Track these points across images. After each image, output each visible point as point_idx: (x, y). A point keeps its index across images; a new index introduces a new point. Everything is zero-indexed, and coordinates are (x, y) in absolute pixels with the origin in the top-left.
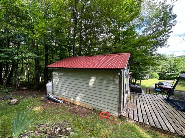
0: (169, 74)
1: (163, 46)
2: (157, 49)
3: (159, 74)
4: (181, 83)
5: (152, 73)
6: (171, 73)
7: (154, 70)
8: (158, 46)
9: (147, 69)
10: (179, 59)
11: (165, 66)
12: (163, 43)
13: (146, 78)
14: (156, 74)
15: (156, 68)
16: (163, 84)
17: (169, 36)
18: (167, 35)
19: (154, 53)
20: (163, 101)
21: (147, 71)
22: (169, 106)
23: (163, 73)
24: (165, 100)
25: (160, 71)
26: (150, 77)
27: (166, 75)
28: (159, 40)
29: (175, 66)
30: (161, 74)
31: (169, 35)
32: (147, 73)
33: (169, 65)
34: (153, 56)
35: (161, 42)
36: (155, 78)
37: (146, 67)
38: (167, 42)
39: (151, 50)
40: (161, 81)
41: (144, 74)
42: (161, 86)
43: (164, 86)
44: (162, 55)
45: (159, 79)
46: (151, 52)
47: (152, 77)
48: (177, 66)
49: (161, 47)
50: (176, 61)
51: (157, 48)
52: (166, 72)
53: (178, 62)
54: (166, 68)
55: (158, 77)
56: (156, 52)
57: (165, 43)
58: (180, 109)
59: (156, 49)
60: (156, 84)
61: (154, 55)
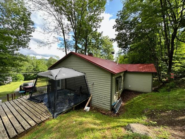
0: (33, 74)
1: (25, 47)
2: (19, 49)
3: (24, 75)
4: (42, 81)
5: (16, 74)
6: (34, 73)
7: (18, 71)
8: (20, 46)
9: (8, 70)
10: (39, 61)
11: (29, 67)
12: (25, 44)
13: (7, 82)
14: (21, 76)
15: (20, 69)
16: (28, 84)
17: (30, 40)
18: (28, 37)
19: (15, 52)
20: (27, 101)
21: (7, 73)
22: (32, 103)
23: (28, 74)
24: (28, 99)
25: (25, 72)
26: (13, 80)
27: (31, 76)
28: (21, 40)
29: (37, 67)
30: (26, 75)
31: (30, 38)
32: (9, 76)
33: (32, 66)
34: (14, 55)
35: (23, 42)
36: (20, 79)
37: (6, 68)
38: (28, 44)
39: (12, 48)
40: (26, 82)
41: (4, 77)
42: (26, 87)
43: (28, 86)
44: (25, 56)
45: (24, 81)
46: (12, 51)
47: (16, 79)
48: (38, 67)
49: (23, 48)
50: (38, 63)
51: (19, 47)
52: (31, 73)
53: (39, 64)
54: (30, 69)
55: (23, 78)
56: (18, 51)
57: (27, 45)
58: (39, 102)
59: (17, 48)
60: (21, 87)
61: (16, 54)
